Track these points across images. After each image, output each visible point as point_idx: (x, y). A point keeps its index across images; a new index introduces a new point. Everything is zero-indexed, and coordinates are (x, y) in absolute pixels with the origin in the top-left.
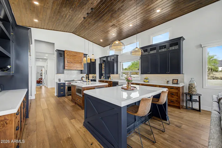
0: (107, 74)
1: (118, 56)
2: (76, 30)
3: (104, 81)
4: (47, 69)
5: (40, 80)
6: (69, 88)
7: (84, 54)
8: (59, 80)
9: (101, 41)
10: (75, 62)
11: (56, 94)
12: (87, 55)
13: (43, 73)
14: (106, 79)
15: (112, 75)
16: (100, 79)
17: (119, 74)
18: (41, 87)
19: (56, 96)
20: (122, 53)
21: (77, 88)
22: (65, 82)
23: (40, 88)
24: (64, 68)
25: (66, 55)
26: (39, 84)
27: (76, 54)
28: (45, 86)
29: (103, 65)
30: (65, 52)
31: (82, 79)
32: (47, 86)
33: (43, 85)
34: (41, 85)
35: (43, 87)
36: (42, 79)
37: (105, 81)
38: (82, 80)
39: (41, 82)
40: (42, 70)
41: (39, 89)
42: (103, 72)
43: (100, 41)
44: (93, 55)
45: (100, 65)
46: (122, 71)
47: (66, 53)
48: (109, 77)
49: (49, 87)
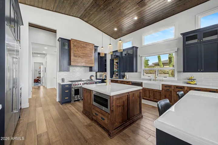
0: (122, 72)
1: (138, 49)
2: (85, 12)
3: (117, 81)
4: (46, 66)
5: (38, 79)
6: (77, 92)
7: (95, 46)
8: (62, 80)
9: (116, 29)
10: (84, 56)
11: (58, 100)
12: (98, 47)
13: (42, 70)
14: (120, 79)
15: (127, 74)
16: (112, 78)
17: (139, 72)
18: (39, 87)
19: (58, 103)
20: (143, 45)
21: (94, 93)
22: (70, 83)
23: (37, 88)
24: (70, 64)
25: (72, 45)
26: (37, 83)
27: (85, 46)
28: (44, 87)
29: (115, 61)
30: (72, 42)
31: (90, 78)
32: (46, 87)
33: (42, 85)
34: (39, 85)
35: (42, 87)
36: (40, 78)
37: (120, 81)
38: (92, 80)
39: (39, 81)
40: (40, 68)
41: (36, 90)
42: (115, 69)
43: (114, 30)
44: (102, 47)
45: (112, 61)
46: (143, 68)
47: (73, 44)
48: (124, 76)
49: (48, 87)
